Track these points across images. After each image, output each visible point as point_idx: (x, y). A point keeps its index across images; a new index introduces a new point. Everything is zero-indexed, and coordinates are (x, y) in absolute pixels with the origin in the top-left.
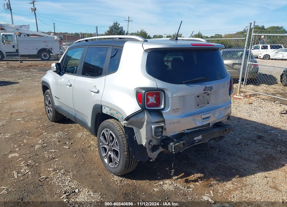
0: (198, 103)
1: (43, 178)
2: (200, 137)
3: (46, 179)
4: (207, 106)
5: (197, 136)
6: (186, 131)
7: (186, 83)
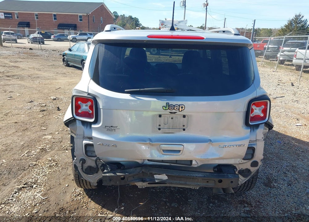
0: (160, 125)
1: (33, 164)
2: (164, 177)
3: (34, 165)
4: (182, 134)
5: (159, 174)
6: (147, 162)
7: (132, 93)
